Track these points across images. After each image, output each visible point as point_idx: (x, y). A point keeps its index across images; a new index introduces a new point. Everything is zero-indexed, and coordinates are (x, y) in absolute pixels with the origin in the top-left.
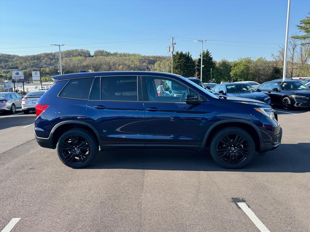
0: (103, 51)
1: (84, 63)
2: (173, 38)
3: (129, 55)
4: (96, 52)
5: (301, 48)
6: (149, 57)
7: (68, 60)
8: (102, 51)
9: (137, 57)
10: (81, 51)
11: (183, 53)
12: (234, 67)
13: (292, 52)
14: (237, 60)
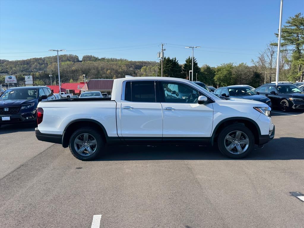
0: (91, 56)
2: (162, 44)
3: (116, 60)
4: (84, 57)
6: (135, 62)
9: (124, 62)
10: (70, 56)
11: (170, 59)
12: (218, 72)
13: (270, 58)
14: (220, 66)
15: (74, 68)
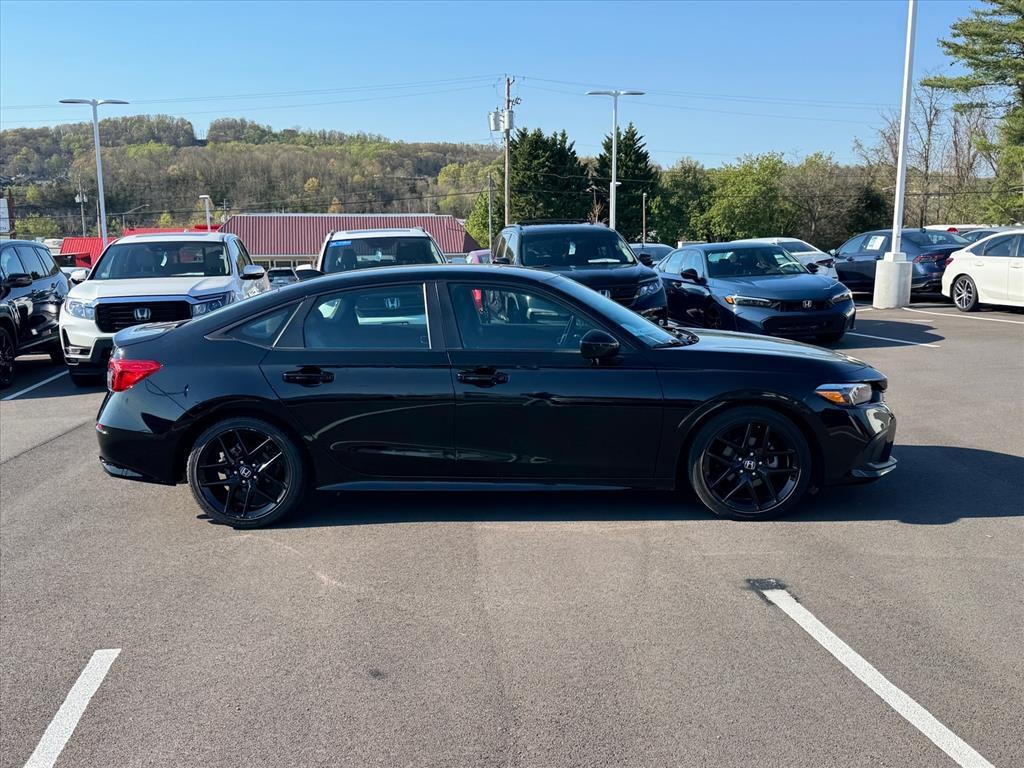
0: (243, 121)
1: (172, 167)
2: (508, 80)
3: (342, 139)
4: (215, 127)
5: (957, 121)
6: (416, 148)
7: (111, 155)
8: (238, 121)
9: (373, 146)
10: (158, 123)
11: (545, 137)
12: (725, 186)
13: (925, 133)
14: (735, 163)
15: (173, 170)
